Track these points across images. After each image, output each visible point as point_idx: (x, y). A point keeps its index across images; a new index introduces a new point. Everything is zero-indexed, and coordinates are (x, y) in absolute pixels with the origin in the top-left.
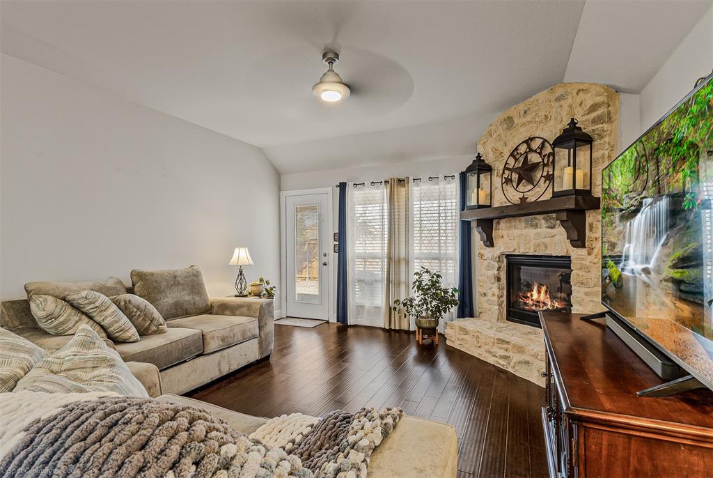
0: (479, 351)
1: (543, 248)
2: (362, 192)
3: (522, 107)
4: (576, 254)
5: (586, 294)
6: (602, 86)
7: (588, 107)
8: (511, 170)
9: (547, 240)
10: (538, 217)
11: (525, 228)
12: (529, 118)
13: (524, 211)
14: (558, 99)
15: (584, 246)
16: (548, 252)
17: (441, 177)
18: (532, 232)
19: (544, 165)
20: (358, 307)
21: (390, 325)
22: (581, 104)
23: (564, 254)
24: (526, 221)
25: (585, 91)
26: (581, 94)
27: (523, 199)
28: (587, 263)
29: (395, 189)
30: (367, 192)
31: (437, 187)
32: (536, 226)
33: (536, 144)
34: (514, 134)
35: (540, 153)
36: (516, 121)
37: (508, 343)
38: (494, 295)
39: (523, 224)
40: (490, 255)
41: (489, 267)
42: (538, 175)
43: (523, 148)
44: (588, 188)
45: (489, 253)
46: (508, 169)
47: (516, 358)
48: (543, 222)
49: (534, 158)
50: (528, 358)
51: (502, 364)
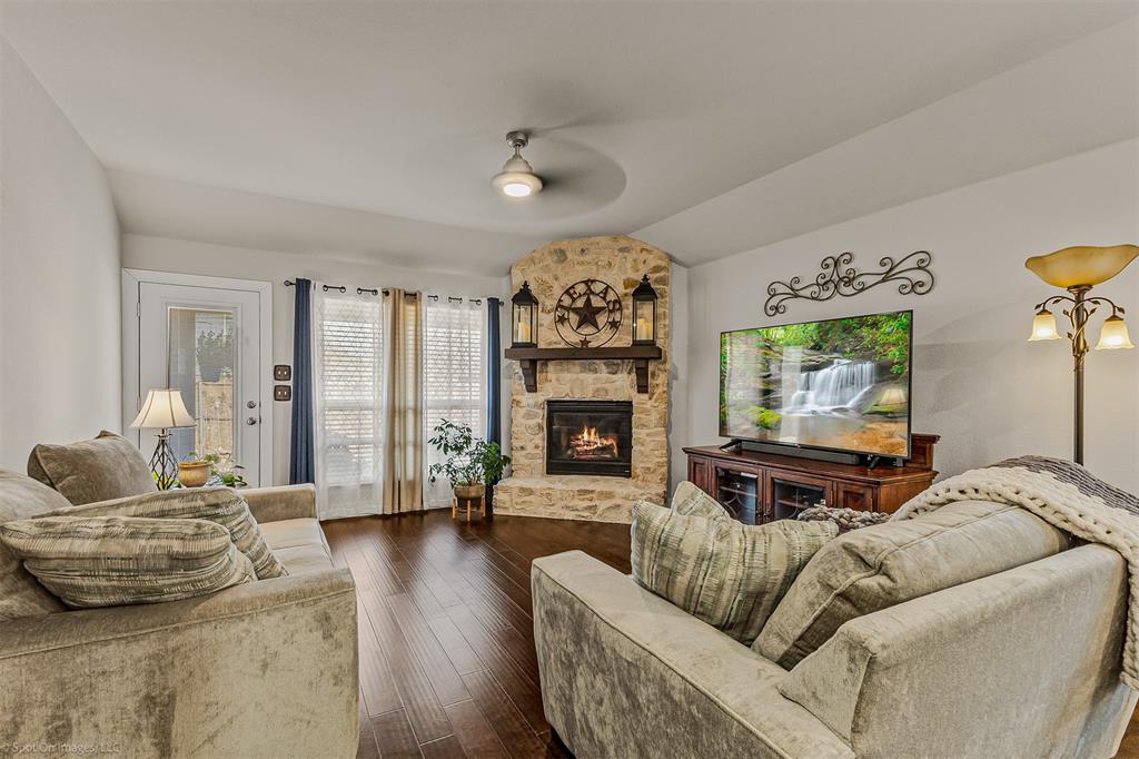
0: (552, 509)
1: (603, 393)
2: (339, 301)
3: (577, 245)
4: (639, 399)
5: (648, 435)
6: (663, 252)
7: (652, 266)
8: (567, 309)
9: (607, 386)
10: (597, 361)
11: (581, 372)
12: (587, 258)
13: (581, 354)
14: (622, 250)
15: (646, 392)
16: (608, 398)
17: (466, 299)
18: (590, 377)
19: (610, 311)
20: (330, 489)
21: (393, 508)
22: (645, 262)
23: (626, 400)
24: (581, 365)
25: (649, 251)
26: (644, 252)
27: (585, 342)
28: (648, 406)
29: (401, 305)
30: (350, 302)
31: (458, 312)
32: (596, 371)
33: (598, 288)
34: (567, 270)
35: (604, 298)
36: (570, 256)
37: (592, 492)
38: (537, 447)
39: (578, 369)
40: (531, 401)
41: (528, 416)
42: (602, 319)
43: (581, 288)
44: (651, 339)
45: (528, 399)
46: (562, 307)
47: (603, 505)
48: (604, 367)
49: (597, 302)
50: (619, 502)
51: (587, 516)
